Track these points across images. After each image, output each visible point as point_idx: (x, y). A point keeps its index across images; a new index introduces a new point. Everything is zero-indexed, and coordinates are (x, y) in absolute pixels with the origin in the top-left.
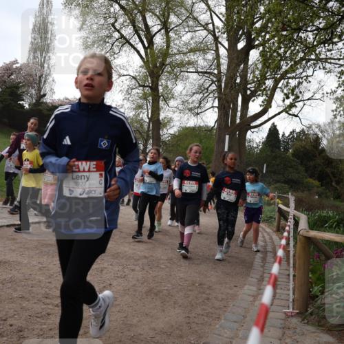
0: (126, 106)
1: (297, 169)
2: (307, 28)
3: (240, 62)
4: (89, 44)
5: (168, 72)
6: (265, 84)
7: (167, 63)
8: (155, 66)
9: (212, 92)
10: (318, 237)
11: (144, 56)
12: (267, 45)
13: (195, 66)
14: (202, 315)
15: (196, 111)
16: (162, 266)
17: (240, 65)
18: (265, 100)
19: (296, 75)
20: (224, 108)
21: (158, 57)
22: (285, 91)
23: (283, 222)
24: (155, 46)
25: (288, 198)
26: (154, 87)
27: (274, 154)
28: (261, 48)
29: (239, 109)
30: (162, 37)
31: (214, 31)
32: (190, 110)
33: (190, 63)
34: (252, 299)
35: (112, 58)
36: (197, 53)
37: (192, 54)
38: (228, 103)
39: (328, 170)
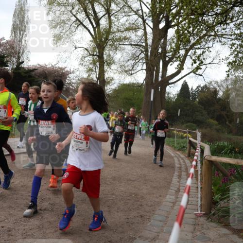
0: (80, 69)
1: (202, 113)
2: (208, 13)
3: (161, 37)
4: (54, 25)
5: (110, 45)
6: (179, 53)
7: (109, 38)
8: (101, 40)
9: (141, 59)
10: (218, 161)
11: (93, 34)
12: (180, 25)
13: (130, 40)
15: (130, 72)
16: (108, 183)
17: (161, 40)
18: (179, 64)
19: (201, 46)
20: (150, 70)
21: (103, 34)
22: (193, 58)
23: (192, 150)
24: (101, 26)
25: (196, 133)
26: (100, 55)
27: (186, 102)
28: (176, 28)
30: (106, 20)
31: (143, 15)
32: (126, 71)
33: (125, 38)
34: (172, 205)
35: (71, 35)
36: (131, 31)
37: (127, 32)
38: (153, 67)
39: (224, 113)
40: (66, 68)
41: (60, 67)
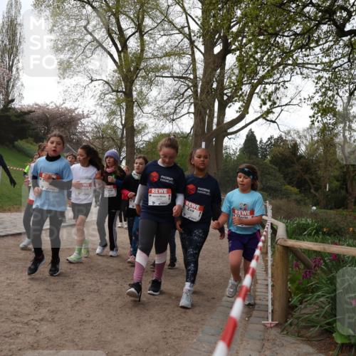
0: (98, 112)
1: (275, 176)
2: (284, 32)
3: (217, 66)
4: (60, 46)
5: (142, 77)
6: (241, 89)
7: (141, 67)
8: (129, 70)
9: (188, 97)
10: (296, 246)
11: (117, 60)
12: (243, 50)
13: (171, 70)
14: (179, 329)
15: (171, 117)
17: (216, 71)
18: (242, 106)
19: (274, 80)
20: (200, 114)
21: (132, 62)
22: (262, 97)
24: (129, 50)
26: (127, 91)
27: (251, 161)
28: (238, 53)
29: (216, 115)
30: (136, 41)
31: (190, 35)
32: (165, 116)
33: (164, 67)
36: (173, 57)
37: (167, 58)
38: (205, 109)
39: (307, 177)
40: (76, 109)
41: (69, 108)
